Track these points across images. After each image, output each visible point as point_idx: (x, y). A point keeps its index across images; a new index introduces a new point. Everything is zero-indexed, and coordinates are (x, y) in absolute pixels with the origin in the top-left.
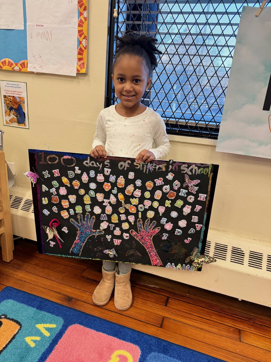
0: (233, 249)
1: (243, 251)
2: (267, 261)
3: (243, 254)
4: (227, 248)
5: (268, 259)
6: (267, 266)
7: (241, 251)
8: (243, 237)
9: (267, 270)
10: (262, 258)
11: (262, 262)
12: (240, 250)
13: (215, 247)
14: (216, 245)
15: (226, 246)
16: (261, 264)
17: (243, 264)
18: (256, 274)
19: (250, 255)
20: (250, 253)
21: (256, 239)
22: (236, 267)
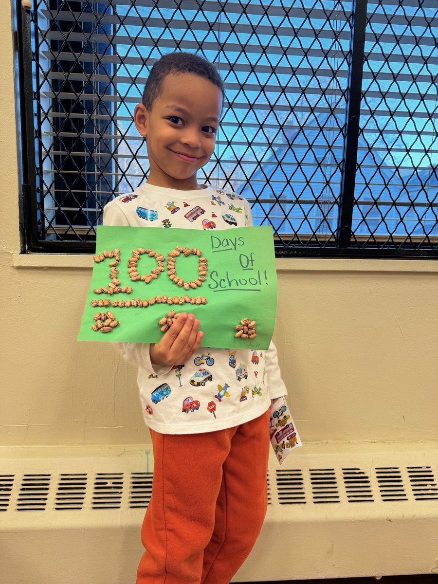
0: (344, 473)
1: (363, 473)
2: (411, 481)
3: (365, 479)
4: (333, 474)
5: (410, 476)
6: (413, 490)
7: (360, 473)
8: (353, 442)
9: (417, 499)
10: (400, 477)
11: (402, 486)
12: (357, 471)
13: (312, 479)
14: (312, 474)
15: (331, 471)
16: (403, 490)
17: (373, 501)
18: (401, 515)
19: (378, 477)
20: (377, 473)
21: (375, 441)
22: (362, 511)
